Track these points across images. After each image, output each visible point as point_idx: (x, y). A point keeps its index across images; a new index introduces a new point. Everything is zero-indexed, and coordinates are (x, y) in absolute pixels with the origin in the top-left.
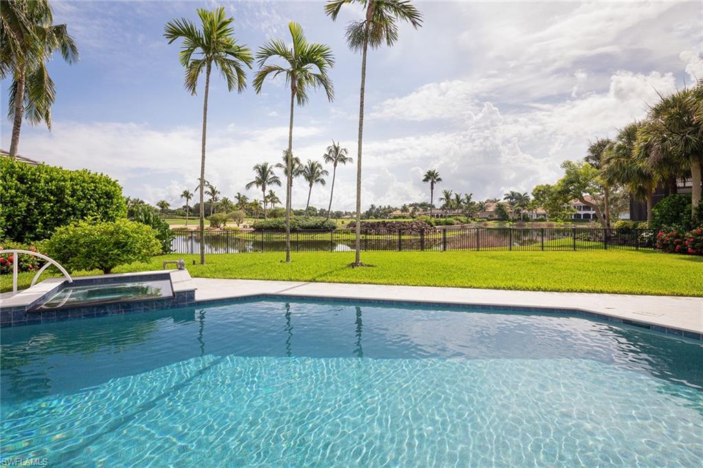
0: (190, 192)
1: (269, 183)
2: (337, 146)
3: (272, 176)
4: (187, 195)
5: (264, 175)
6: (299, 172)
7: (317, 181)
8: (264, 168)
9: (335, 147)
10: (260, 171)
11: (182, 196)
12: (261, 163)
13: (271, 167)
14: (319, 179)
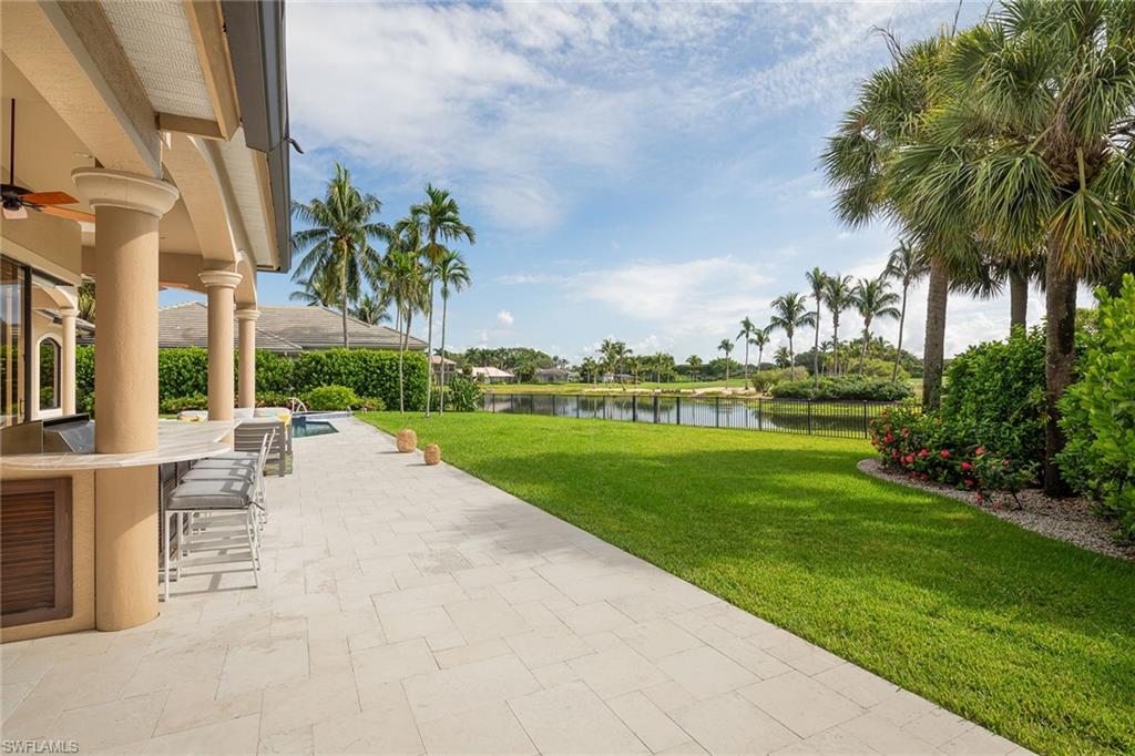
0: (730, 343)
1: (797, 325)
2: (907, 247)
3: (802, 313)
4: (726, 346)
5: (789, 313)
6: (849, 301)
7: (880, 314)
8: (790, 302)
9: (903, 249)
10: (783, 307)
11: (720, 347)
12: (785, 294)
13: (802, 299)
14: (884, 311)
